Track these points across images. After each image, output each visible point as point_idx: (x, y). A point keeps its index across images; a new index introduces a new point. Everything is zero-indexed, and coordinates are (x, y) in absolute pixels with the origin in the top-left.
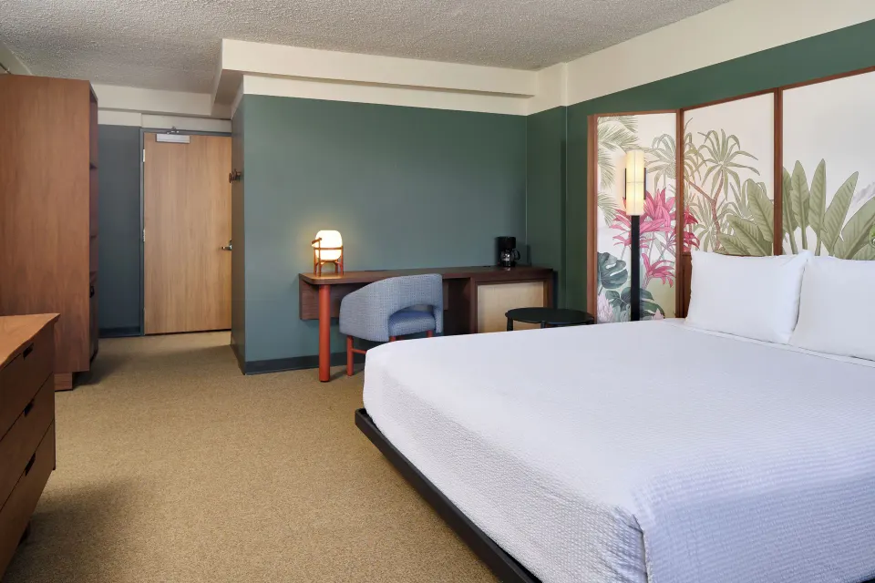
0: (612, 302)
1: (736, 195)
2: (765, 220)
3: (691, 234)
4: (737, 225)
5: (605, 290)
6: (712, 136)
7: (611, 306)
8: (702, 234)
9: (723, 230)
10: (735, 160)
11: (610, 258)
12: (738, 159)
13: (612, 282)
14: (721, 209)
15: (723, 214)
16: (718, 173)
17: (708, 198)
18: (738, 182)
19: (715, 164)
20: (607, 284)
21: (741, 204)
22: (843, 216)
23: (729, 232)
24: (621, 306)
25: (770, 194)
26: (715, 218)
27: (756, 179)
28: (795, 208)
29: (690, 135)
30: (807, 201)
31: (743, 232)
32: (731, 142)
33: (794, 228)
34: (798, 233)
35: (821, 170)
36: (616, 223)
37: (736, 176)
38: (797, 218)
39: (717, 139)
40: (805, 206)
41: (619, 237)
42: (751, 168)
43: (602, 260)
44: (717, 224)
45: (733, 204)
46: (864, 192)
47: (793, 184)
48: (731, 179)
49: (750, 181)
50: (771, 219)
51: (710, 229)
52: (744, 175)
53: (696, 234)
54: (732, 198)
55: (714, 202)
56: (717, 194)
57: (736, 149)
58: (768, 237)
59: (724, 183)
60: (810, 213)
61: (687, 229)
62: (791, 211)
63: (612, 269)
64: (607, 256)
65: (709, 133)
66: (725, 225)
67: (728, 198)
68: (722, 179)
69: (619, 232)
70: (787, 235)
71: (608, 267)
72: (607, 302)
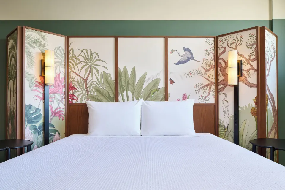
0: (33, 132)
1: (97, 77)
2: (111, 88)
3: (73, 95)
4: (98, 90)
5: (29, 125)
6: (85, 51)
7: (33, 134)
8: (79, 95)
9: (91, 93)
10: (96, 63)
11: (32, 108)
12: (98, 63)
13: (33, 121)
14: (89, 84)
15: (90, 86)
16: (88, 68)
17: (82, 78)
18: (98, 72)
19: (85, 64)
20: (30, 122)
21: (99, 82)
22: (142, 87)
23: (94, 93)
24: (38, 133)
25: (113, 78)
26: (86, 88)
27: (107, 72)
28: (123, 84)
29: (72, 49)
30: (129, 81)
31: (100, 93)
32: (95, 55)
33: (123, 92)
34: (125, 93)
35: (134, 70)
36: (35, 88)
37: (97, 70)
38: (125, 88)
39: (88, 53)
40: (128, 83)
41: (37, 96)
42: (104, 67)
43: (27, 109)
44: (87, 90)
45: (95, 81)
46: (149, 79)
47: (123, 75)
48: (94, 71)
49: (104, 72)
50: (113, 88)
51: (84, 92)
52: (101, 70)
53: (76, 95)
54: (95, 79)
55: (86, 80)
56: (87, 77)
57: (97, 58)
58: (112, 95)
59: (91, 72)
60: (130, 86)
61: (71, 93)
62: (122, 85)
63: (33, 113)
64: (30, 106)
65: (83, 50)
66: (91, 91)
67: (93, 79)
68: (90, 71)
69: (37, 93)
70: (120, 94)
71: (31, 112)
72: (31, 131)
